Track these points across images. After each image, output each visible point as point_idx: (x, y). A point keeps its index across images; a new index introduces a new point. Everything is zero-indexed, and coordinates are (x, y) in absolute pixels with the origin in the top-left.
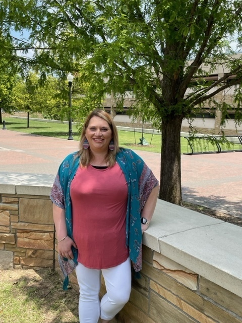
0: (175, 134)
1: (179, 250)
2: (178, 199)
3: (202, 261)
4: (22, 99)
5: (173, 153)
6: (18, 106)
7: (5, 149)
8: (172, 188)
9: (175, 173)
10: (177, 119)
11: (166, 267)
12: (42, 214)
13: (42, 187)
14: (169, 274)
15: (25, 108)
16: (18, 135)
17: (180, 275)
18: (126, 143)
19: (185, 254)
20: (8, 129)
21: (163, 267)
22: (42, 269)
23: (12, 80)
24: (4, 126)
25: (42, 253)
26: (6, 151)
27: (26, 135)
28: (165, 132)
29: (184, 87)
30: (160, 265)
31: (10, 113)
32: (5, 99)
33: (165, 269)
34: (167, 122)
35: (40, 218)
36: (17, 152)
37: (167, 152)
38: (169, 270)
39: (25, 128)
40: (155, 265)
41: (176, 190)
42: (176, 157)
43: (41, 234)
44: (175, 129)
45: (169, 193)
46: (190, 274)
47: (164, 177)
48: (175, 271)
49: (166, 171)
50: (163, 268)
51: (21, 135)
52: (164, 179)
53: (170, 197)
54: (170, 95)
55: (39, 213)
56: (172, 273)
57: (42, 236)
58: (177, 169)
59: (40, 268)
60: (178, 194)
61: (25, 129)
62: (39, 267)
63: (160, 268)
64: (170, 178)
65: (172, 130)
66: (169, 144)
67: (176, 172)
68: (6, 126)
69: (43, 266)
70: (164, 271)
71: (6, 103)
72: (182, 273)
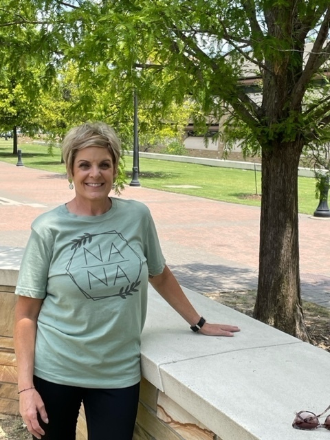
0: (286, 178)
1: (185, 387)
2: (291, 300)
3: (213, 407)
4: (51, 109)
5: (281, 214)
6: (45, 123)
7: (12, 202)
8: (280, 280)
9: (285, 252)
10: (290, 150)
11: (174, 419)
12: (11, 319)
13: (9, 270)
14: (178, 431)
15: (58, 126)
16: (41, 177)
17: (193, 433)
18: (238, 192)
19: (192, 393)
20: (27, 164)
21: (170, 417)
22: (10, 417)
23: (37, 75)
24: (19, 159)
25: (11, 390)
26: (14, 205)
27: (57, 176)
28: (268, 173)
29: (299, 89)
30: (166, 414)
31: (32, 135)
32: (23, 111)
33: (173, 421)
34: (271, 154)
35: (6, 326)
36: (33, 209)
37: (270, 210)
38: (177, 423)
39: (57, 163)
40: (160, 415)
41: (288, 284)
42: (288, 220)
43: (9, 354)
44: (287, 166)
45: (274, 289)
46: (204, 430)
47: (264, 258)
48: (185, 425)
49: (269, 247)
50: (170, 420)
51: (48, 176)
52: (264, 262)
53: (276, 297)
54: (276, 104)
55: (6, 317)
56: (182, 428)
57: (11, 358)
58: (291, 245)
59: (7, 416)
60: (292, 291)
61: (56, 166)
62: (5, 414)
63: (166, 421)
64: (276, 260)
65: (279, 170)
66: (274, 195)
67: (287, 250)
68: (24, 160)
69: (12, 413)
70: (172, 425)
71: (25, 117)
72: (195, 429)
